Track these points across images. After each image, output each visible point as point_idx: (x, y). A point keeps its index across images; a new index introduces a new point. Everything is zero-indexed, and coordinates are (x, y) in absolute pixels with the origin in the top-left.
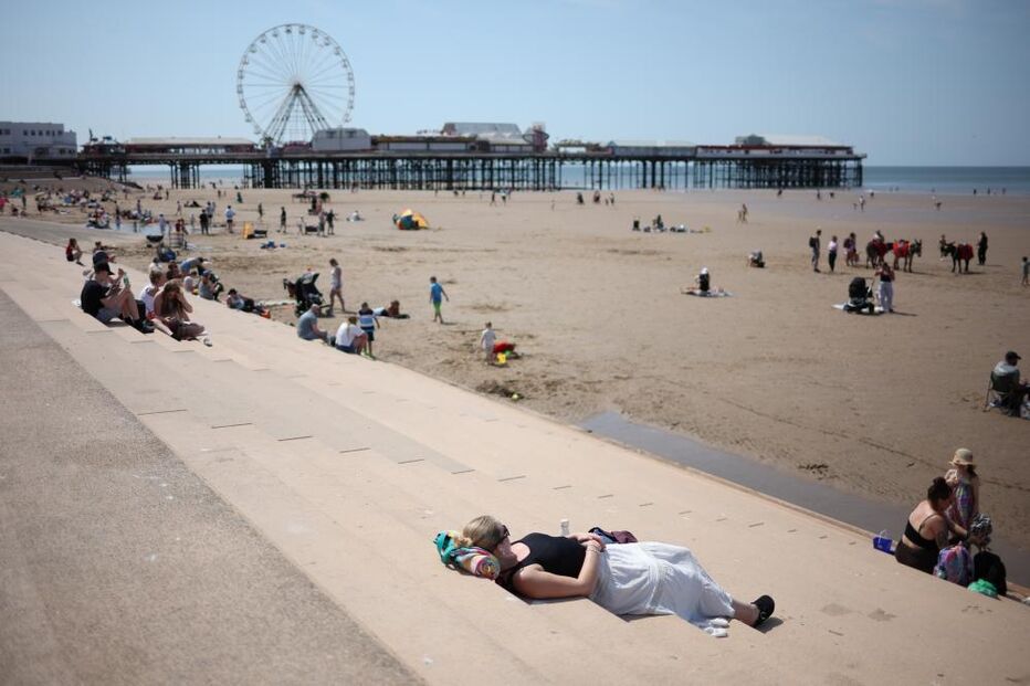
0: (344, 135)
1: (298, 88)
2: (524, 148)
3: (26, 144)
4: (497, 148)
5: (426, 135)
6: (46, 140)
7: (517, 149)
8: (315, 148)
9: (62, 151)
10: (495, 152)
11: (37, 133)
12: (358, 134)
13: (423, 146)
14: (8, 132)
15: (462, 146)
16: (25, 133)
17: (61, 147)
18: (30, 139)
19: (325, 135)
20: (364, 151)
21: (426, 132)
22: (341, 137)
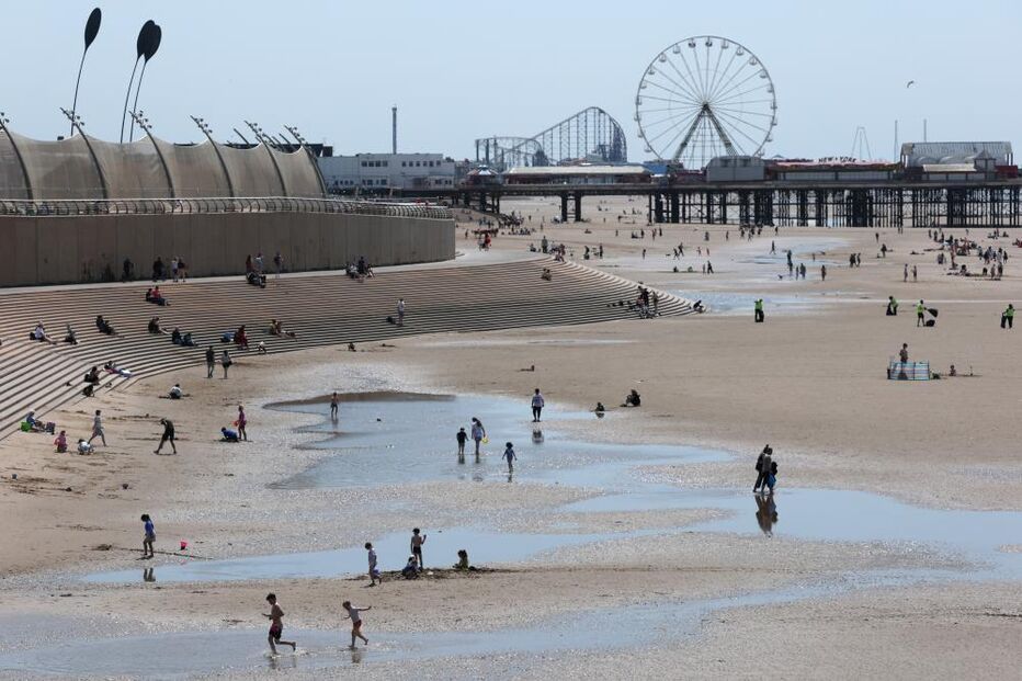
0: (739, 163)
1: (706, 107)
2: (970, 176)
3: (404, 175)
4: (932, 177)
5: (832, 163)
6: (422, 171)
7: (963, 177)
8: (709, 177)
9: (438, 182)
10: (928, 181)
11: (415, 164)
12: (753, 163)
13: (830, 176)
14: (386, 164)
15: (884, 175)
16: (404, 164)
17: (437, 178)
18: (407, 170)
19: (719, 164)
20: (755, 181)
21: (830, 159)
22: (735, 166)
